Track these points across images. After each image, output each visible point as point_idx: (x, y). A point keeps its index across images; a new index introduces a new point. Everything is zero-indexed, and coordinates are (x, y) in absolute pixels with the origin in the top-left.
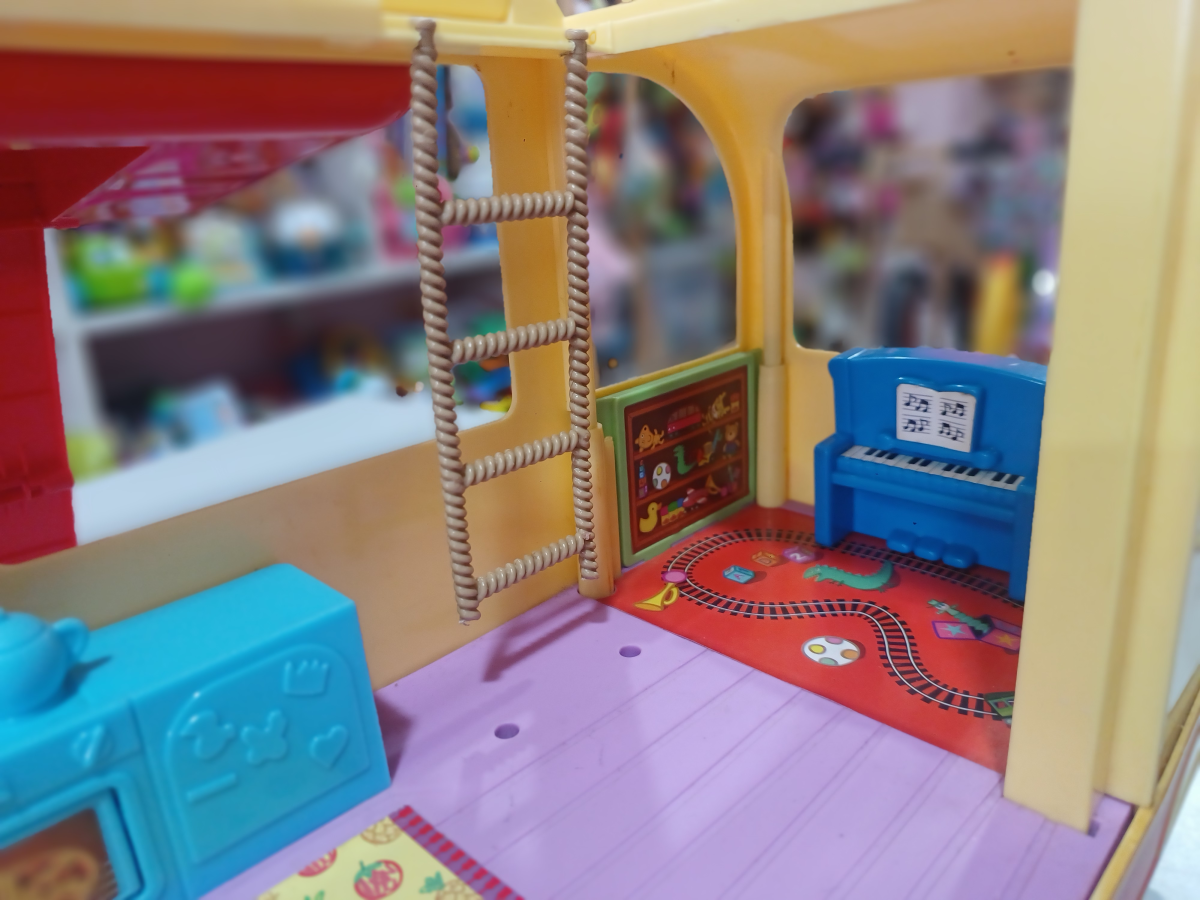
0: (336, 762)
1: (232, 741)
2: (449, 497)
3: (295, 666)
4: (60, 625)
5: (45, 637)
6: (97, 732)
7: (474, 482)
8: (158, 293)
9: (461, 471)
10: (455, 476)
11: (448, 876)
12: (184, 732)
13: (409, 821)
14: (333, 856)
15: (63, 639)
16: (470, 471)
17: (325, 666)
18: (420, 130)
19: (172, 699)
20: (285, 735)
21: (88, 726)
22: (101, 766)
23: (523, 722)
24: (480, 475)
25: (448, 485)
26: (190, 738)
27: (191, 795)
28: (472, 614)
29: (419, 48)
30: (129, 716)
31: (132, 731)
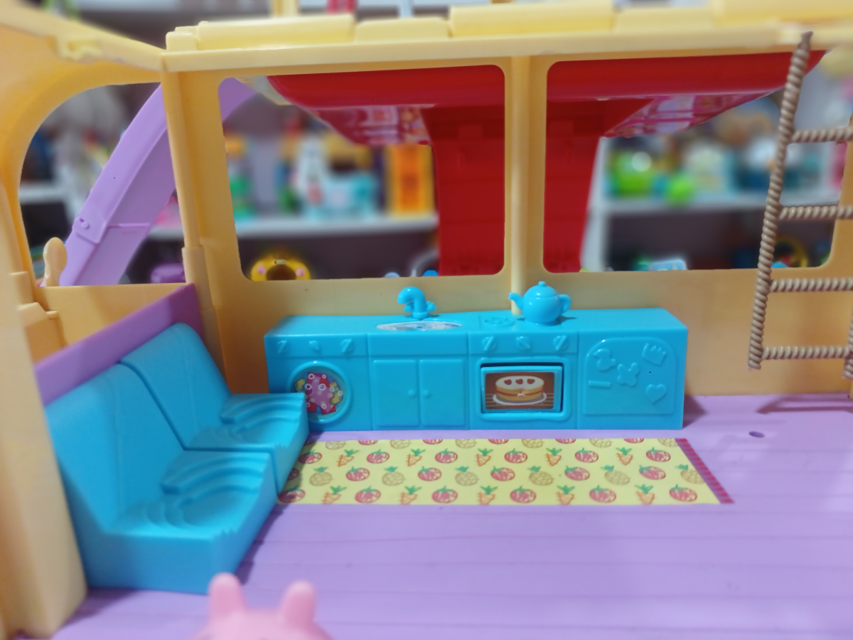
0: (655, 403)
1: (614, 367)
2: (758, 295)
3: (650, 346)
4: (562, 296)
5: (556, 298)
6: (564, 337)
7: (776, 290)
8: (657, 191)
9: (769, 282)
10: (764, 283)
11: (691, 467)
12: (595, 354)
13: (684, 444)
14: (642, 441)
15: (562, 301)
16: (774, 284)
17: (664, 353)
18: (789, 91)
19: (597, 337)
20: (637, 376)
21: (561, 334)
22: (561, 353)
23: (769, 434)
24: (781, 287)
25: (759, 288)
26: (597, 358)
27: (590, 382)
28: (755, 365)
29: (799, 46)
30: (577, 338)
31: (576, 344)
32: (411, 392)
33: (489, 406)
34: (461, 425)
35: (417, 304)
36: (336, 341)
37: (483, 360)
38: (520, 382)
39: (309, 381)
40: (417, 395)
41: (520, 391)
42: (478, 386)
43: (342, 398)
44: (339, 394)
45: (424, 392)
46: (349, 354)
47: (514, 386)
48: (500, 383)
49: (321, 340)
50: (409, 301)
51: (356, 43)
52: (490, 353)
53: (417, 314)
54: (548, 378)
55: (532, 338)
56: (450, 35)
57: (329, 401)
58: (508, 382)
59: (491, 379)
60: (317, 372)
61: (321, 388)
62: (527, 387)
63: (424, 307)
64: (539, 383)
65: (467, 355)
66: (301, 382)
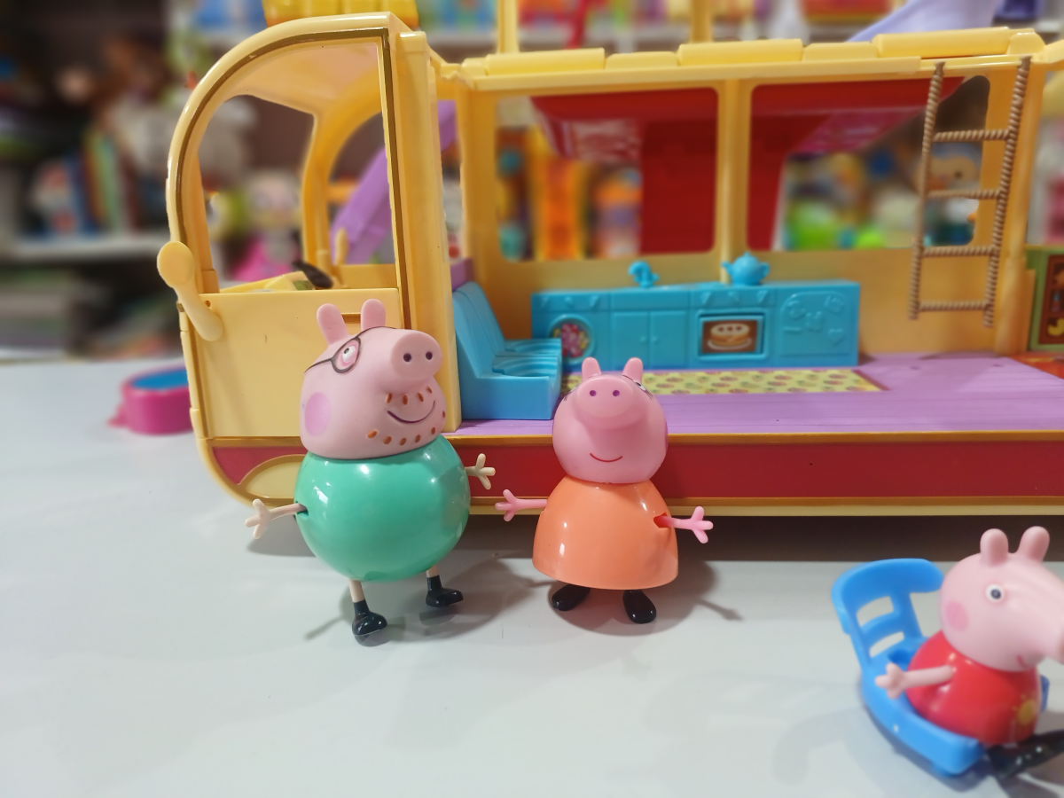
0: (835, 345)
1: (803, 316)
2: (914, 259)
3: (832, 299)
4: (763, 264)
5: (758, 265)
6: (765, 292)
9: (922, 249)
10: (918, 250)
12: (788, 305)
15: (763, 268)
17: (842, 304)
19: (789, 292)
20: (821, 322)
21: (762, 291)
22: (763, 305)
25: (915, 253)
26: (790, 308)
27: (784, 328)
28: (913, 315)
29: (935, 73)
30: (775, 293)
31: (773, 299)
32: (643, 339)
33: (705, 350)
34: (682, 366)
35: (645, 275)
36: (586, 298)
37: (701, 312)
38: (730, 329)
39: (563, 331)
40: (647, 342)
41: (730, 337)
42: (697, 333)
43: (588, 345)
44: (586, 341)
45: (654, 339)
46: (595, 309)
47: (725, 333)
48: (715, 331)
49: (575, 298)
50: (639, 272)
51: (608, 70)
52: (707, 306)
53: (645, 283)
54: (753, 325)
55: (741, 293)
56: (679, 64)
57: (578, 347)
58: (721, 330)
59: (708, 327)
60: (570, 323)
61: (572, 337)
62: (736, 333)
63: (650, 278)
64: (745, 329)
65: (688, 308)
66: (557, 332)
